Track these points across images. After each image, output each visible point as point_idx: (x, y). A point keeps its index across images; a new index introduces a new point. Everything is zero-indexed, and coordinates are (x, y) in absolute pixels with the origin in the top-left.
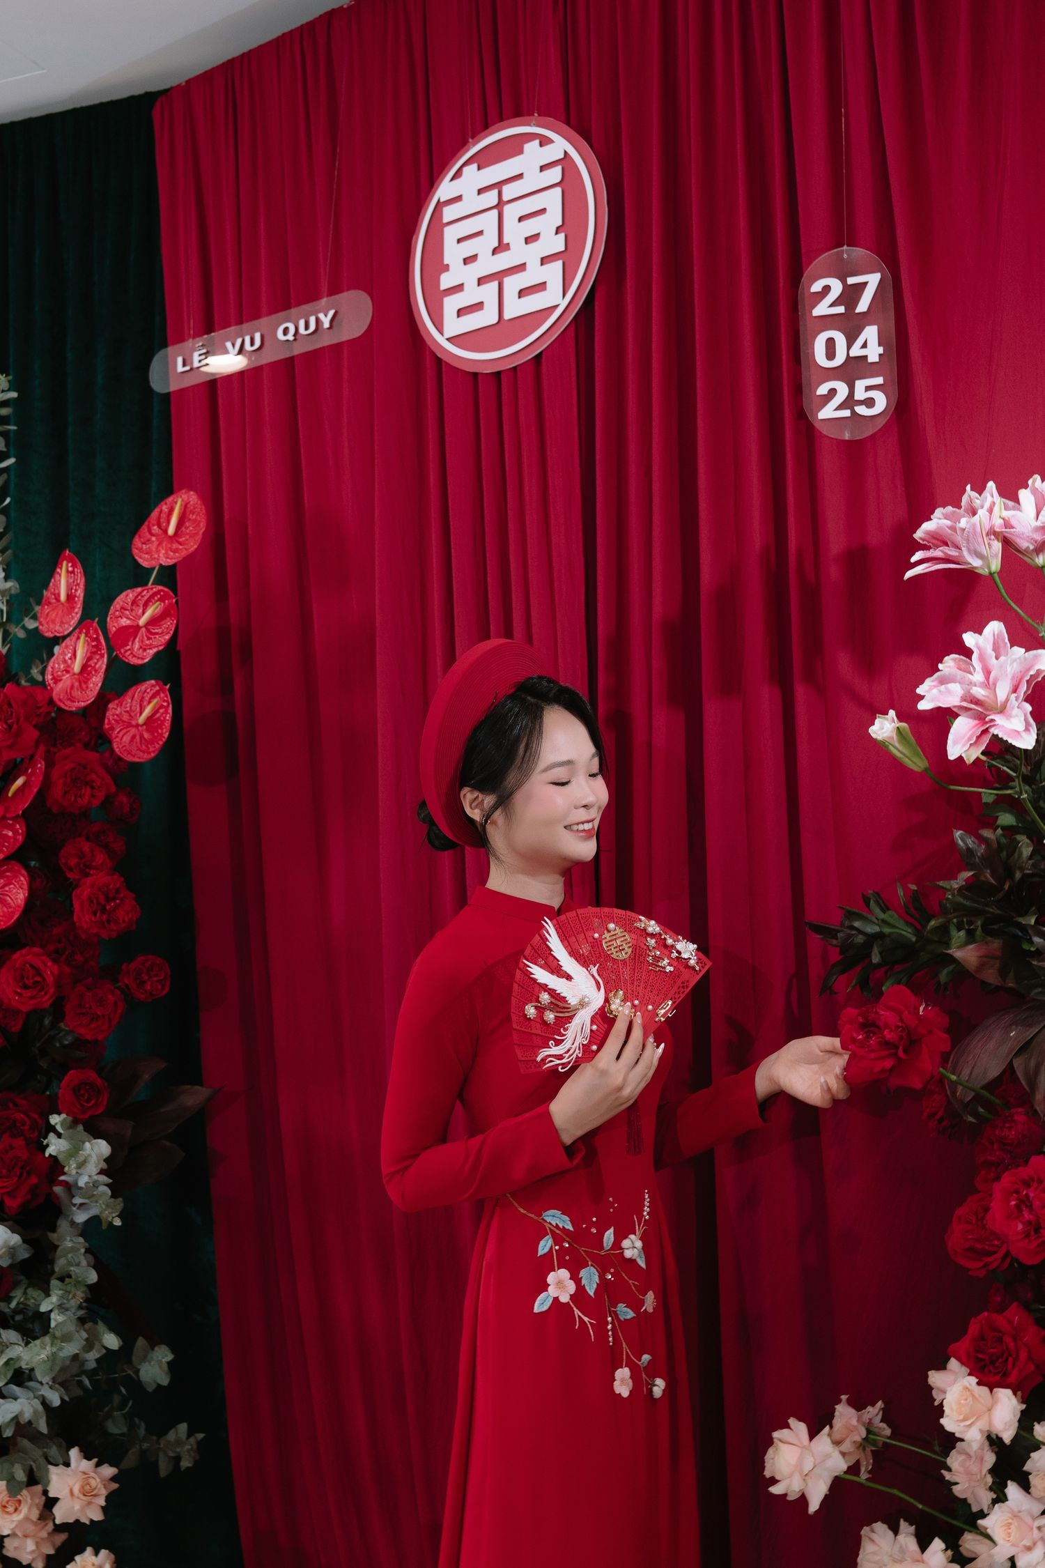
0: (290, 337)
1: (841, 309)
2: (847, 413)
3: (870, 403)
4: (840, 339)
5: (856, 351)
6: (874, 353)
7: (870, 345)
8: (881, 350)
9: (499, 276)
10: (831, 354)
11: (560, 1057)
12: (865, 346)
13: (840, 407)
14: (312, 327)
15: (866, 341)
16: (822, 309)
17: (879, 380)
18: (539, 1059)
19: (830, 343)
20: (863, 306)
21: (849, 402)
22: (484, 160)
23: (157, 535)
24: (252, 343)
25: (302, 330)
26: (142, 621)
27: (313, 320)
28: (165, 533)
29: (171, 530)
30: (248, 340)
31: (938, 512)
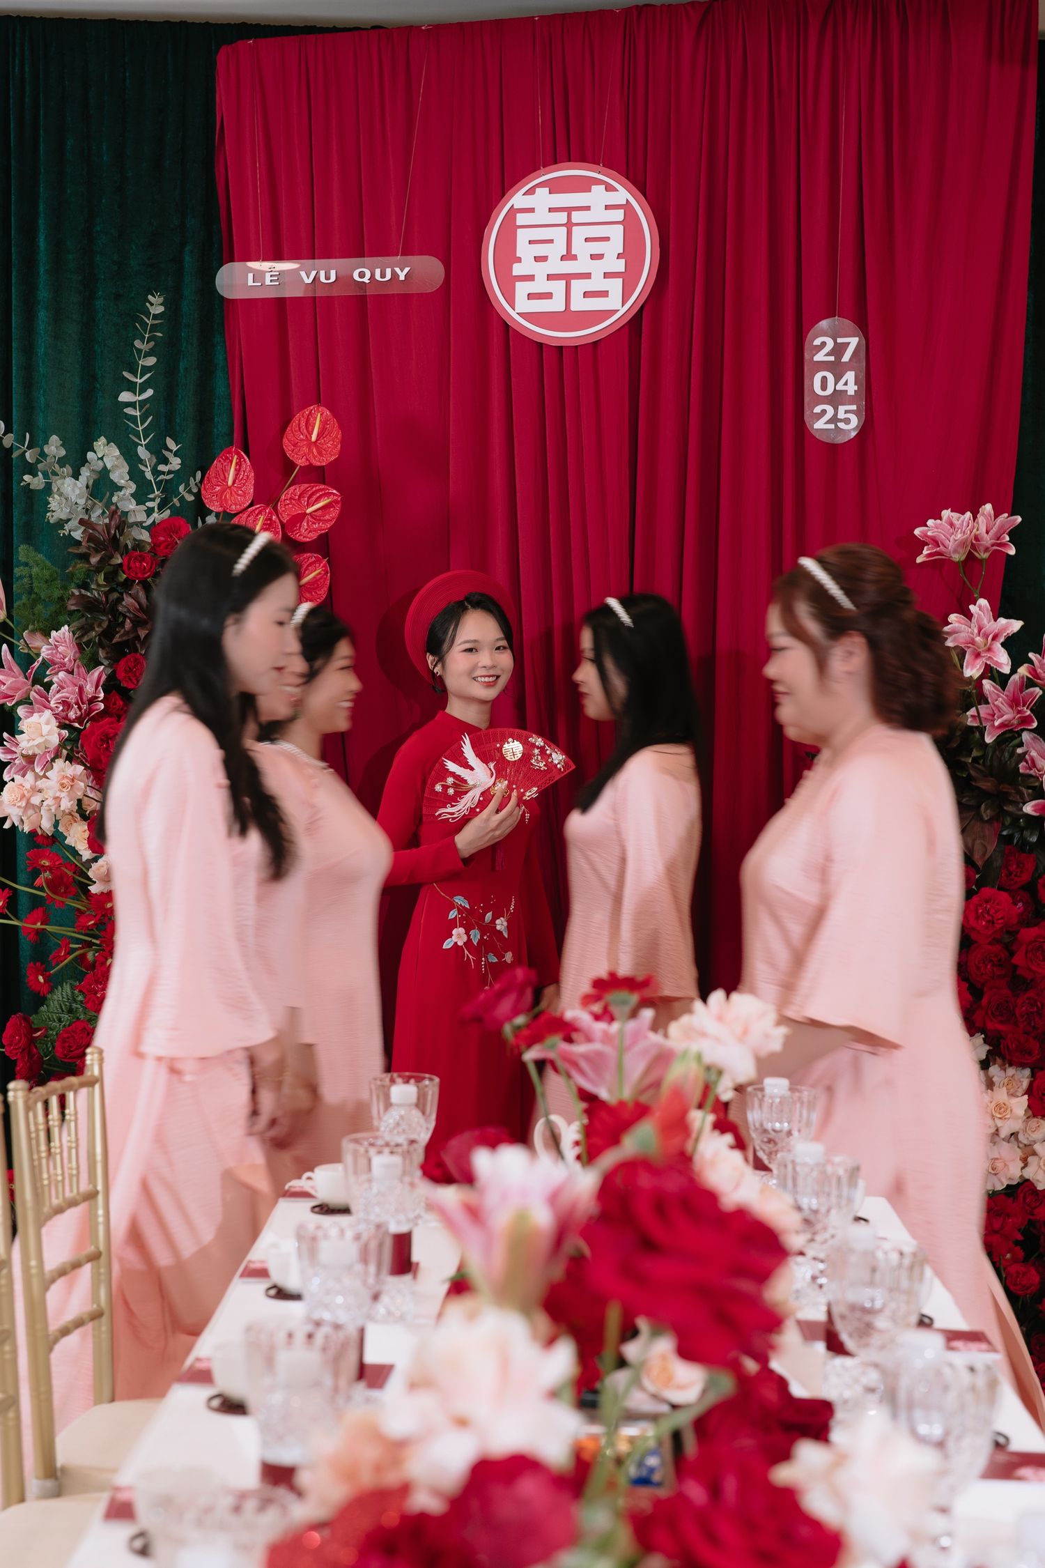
0: (366, 280)
1: (832, 358)
2: (832, 426)
3: (847, 421)
4: (831, 378)
5: (840, 387)
6: (852, 389)
7: (850, 383)
8: (857, 388)
9: (568, 278)
10: (824, 387)
11: (453, 814)
12: (846, 384)
13: (827, 422)
14: (388, 277)
15: (847, 381)
16: (820, 357)
17: (854, 407)
18: (437, 814)
19: (824, 379)
20: (846, 358)
21: (834, 419)
22: (556, 187)
23: (302, 440)
24: (327, 278)
25: (378, 277)
26: (309, 511)
27: (388, 272)
28: (308, 439)
29: (314, 438)
30: (322, 274)
31: (930, 522)
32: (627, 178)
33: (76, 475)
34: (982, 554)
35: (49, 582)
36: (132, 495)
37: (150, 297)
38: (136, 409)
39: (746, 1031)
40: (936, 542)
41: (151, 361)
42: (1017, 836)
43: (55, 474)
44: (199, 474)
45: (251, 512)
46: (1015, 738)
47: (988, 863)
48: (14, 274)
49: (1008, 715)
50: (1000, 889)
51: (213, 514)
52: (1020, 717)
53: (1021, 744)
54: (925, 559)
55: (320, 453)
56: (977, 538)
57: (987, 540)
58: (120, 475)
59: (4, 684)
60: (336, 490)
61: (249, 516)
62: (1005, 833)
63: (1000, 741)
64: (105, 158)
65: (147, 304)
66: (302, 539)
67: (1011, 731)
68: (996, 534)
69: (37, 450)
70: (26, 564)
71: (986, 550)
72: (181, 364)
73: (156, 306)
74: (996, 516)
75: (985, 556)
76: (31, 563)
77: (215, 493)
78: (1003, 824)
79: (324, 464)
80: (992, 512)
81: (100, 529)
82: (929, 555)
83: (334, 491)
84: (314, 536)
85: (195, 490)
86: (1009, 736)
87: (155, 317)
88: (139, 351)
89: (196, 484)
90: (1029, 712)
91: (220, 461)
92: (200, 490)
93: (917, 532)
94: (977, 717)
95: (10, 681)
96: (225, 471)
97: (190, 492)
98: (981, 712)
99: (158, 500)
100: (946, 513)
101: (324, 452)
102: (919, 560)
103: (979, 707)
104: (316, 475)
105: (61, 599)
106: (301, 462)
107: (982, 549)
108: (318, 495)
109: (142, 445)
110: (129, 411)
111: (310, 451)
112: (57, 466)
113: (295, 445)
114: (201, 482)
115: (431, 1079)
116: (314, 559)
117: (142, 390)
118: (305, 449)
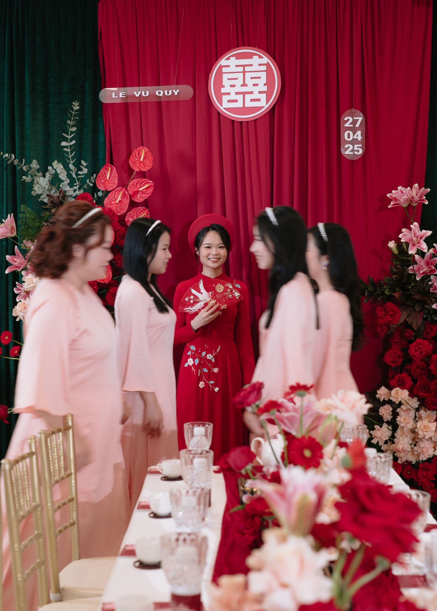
0: (161, 95)
1: (352, 126)
2: (352, 153)
3: (358, 151)
4: (351, 133)
5: (355, 137)
6: (360, 138)
7: (359, 136)
8: (361, 138)
10: (349, 137)
11: (191, 310)
12: (357, 136)
13: (350, 152)
14: (170, 94)
15: (358, 135)
16: (347, 125)
17: (361, 145)
18: (184, 310)
19: (349, 134)
20: (357, 125)
21: (353, 150)
23: (137, 161)
24: (145, 94)
25: (166, 94)
26: (140, 189)
27: (170, 92)
28: (139, 160)
29: (142, 160)
30: (143, 93)
31: (393, 191)
32: (267, 53)
33: (44, 176)
34: (414, 204)
35: (34, 220)
36: (68, 184)
37: (73, 103)
38: (68, 149)
39: (354, 406)
40: (396, 199)
41: (74, 129)
42: (429, 317)
43: (36, 176)
44: (95, 175)
45: (117, 190)
46: (428, 278)
47: (419, 329)
48: (15, 93)
49: (426, 269)
50: (424, 339)
51: (101, 191)
52: (430, 270)
53: (430, 281)
54: (392, 206)
55: (144, 166)
56: (412, 198)
57: (417, 198)
58: (63, 176)
59: (16, 262)
60: (151, 181)
61: (116, 192)
62: (425, 316)
63: (422, 279)
64: (52, 46)
65: (73, 106)
66: (138, 201)
67: (427, 275)
68: (420, 196)
69: (28, 166)
70: (23, 213)
71: (416, 202)
72: (85, 130)
73: (76, 106)
74: (420, 188)
75: (415, 205)
76: (26, 212)
77: (101, 183)
78: (424, 313)
79: (146, 170)
80: (418, 187)
81: (55, 198)
82: (393, 205)
83: (151, 182)
84: (143, 200)
85: (93, 182)
86: (426, 277)
87: (76, 111)
88: (69, 125)
89: (94, 179)
90: (434, 268)
91: (103, 170)
92: (95, 182)
93: (388, 195)
94: (413, 270)
95: (18, 261)
96: (105, 174)
97: (91, 182)
98: (415, 268)
99: (78, 186)
100: (400, 188)
101: (146, 165)
102: (389, 207)
103: (414, 265)
104: (142, 175)
105: (39, 227)
106: (136, 170)
107: (414, 202)
108: (144, 183)
109: (71, 163)
110: (65, 149)
111: (140, 165)
112: (36, 172)
113: (134, 163)
114: (96, 178)
115: (209, 425)
116: (142, 209)
117: (71, 141)
118: (138, 164)
